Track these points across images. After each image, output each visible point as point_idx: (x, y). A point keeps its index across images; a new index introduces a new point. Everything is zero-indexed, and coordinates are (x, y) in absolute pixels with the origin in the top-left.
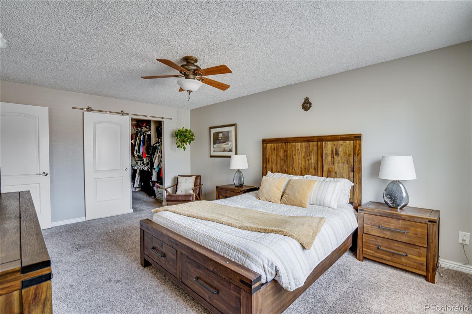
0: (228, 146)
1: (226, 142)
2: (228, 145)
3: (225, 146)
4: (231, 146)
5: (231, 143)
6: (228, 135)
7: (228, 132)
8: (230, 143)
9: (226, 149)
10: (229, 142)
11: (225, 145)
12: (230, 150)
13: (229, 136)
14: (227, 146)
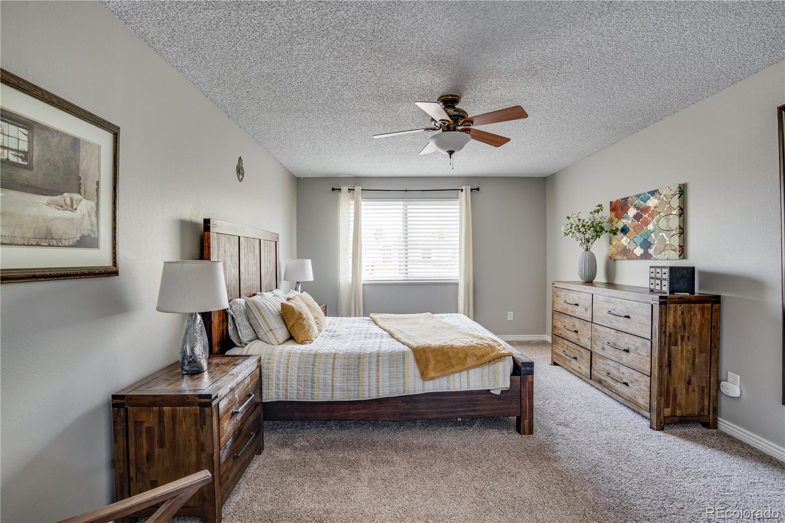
0: (75, 215)
1: (62, 193)
2: (72, 207)
3: (54, 213)
4: (94, 218)
5: (92, 204)
6: (77, 161)
7: (75, 142)
8: (85, 206)
9: (59, 229)
10: (77, 196)
11: (48, 204)
12: (83, 237)
13: (83, 166)
14: (68, 214)
